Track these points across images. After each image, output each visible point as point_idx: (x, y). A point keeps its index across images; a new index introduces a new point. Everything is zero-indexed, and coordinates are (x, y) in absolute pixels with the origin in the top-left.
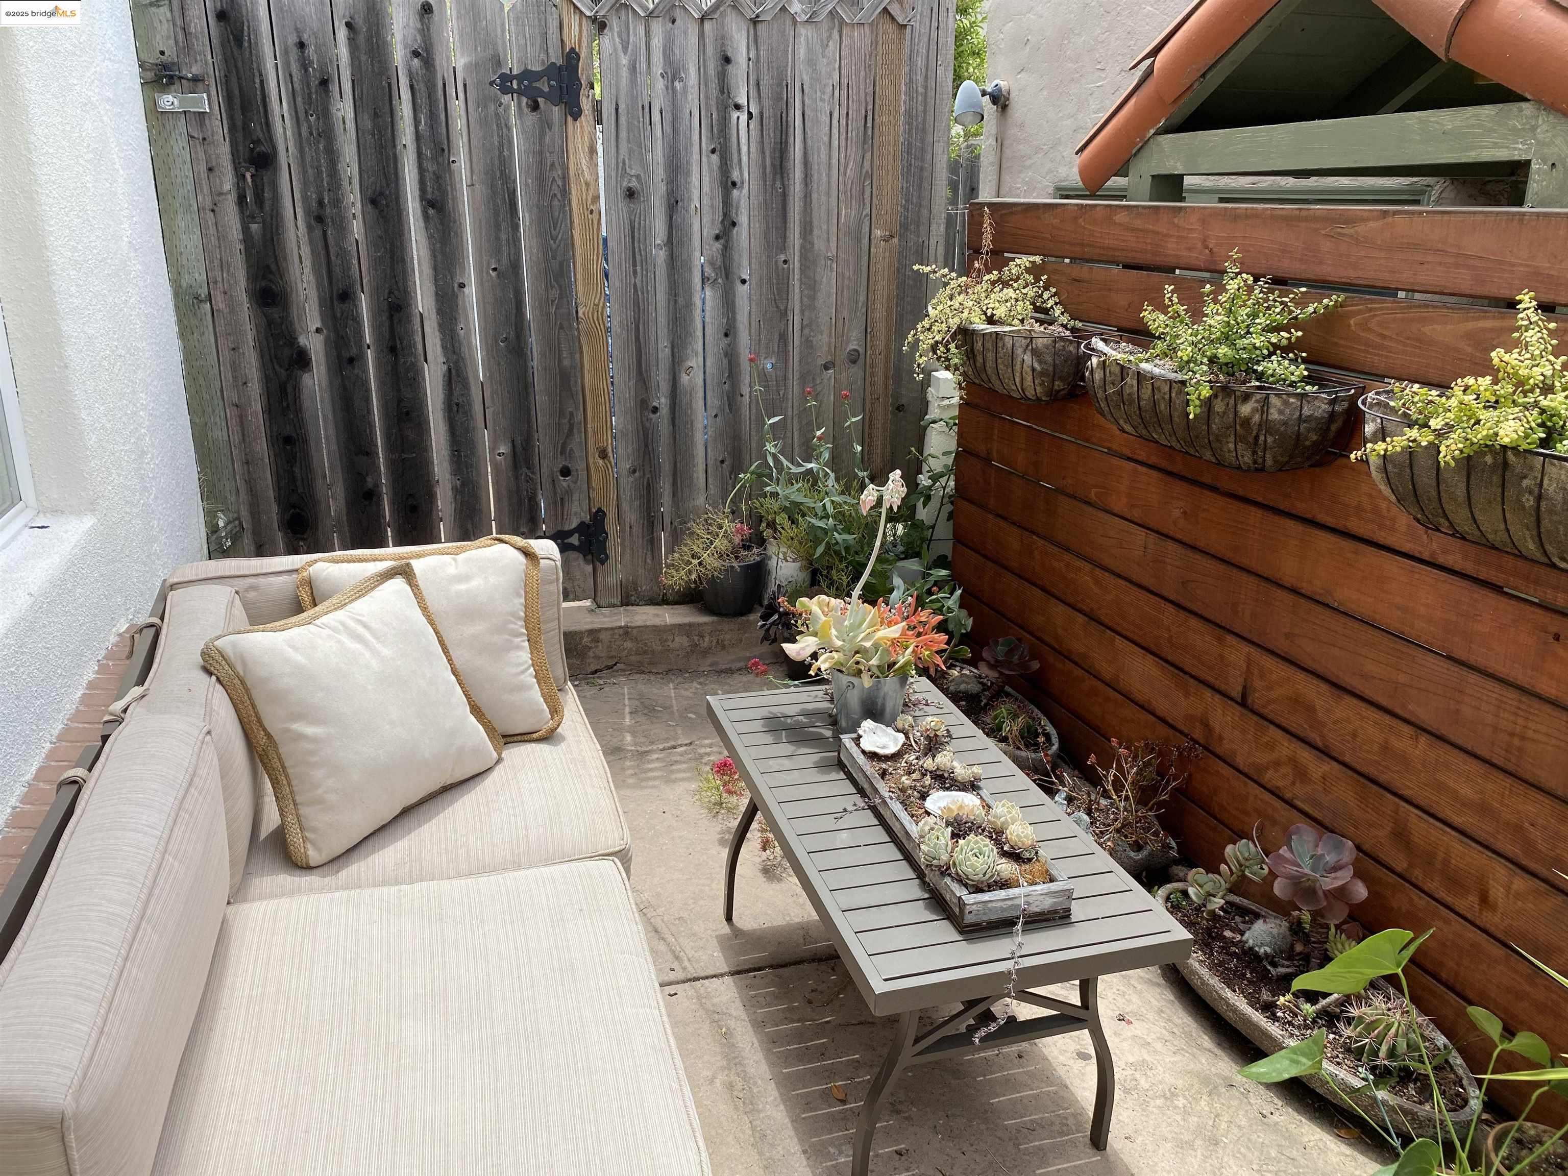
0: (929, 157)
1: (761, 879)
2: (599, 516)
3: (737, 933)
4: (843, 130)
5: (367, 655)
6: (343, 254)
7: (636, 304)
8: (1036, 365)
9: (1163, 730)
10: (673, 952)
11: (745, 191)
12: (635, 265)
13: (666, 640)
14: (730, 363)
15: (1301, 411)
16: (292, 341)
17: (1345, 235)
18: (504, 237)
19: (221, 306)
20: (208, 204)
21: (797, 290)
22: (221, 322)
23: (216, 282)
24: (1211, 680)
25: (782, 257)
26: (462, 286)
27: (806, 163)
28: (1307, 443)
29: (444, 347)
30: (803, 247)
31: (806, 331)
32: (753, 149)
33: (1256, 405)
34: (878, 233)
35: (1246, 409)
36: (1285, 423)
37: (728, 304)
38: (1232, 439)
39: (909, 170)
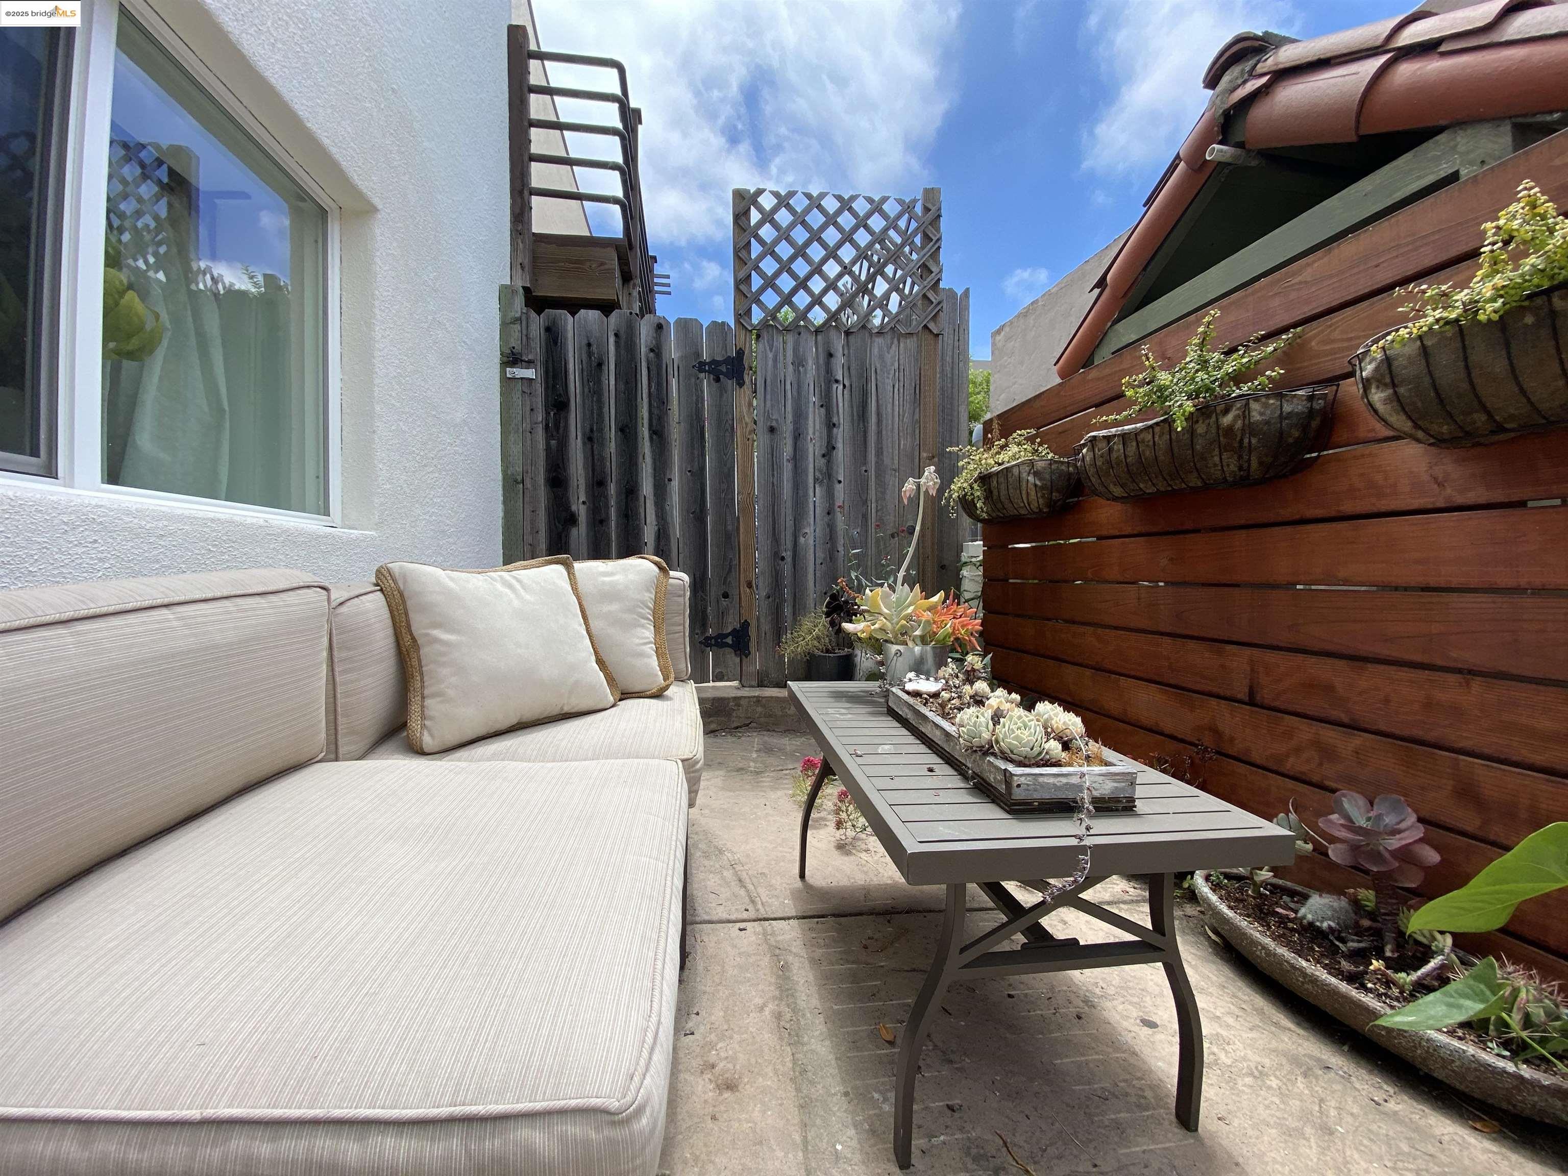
0: (956, 413)
1: (836, 853)
2: (745, 625)
3: (809, 888)
4: (901, 395)
5: (512, 596)
6: (602, 459)
7: (773, 494)
8: (1038, 483)
9: (1172, 746)
10: (750, 897)
11: (841, 429)
12: (773, 470)
13: (785, 708)
14: (831, 532)
15: (1281, 409)
16: (567, 508)
17: (1293, 285)
18: (696, 452)
19: (529, 486)
20: (529, 428)
21: (873, 488)
22: (527, 494)
23: (527, 472)
24: (1215, 690)
25: (864, 468)
26: (670, 480)
27: (879, 414)
28: (1291, 440)
29: (657, 516)
30: (877, 462)
31: (879, 513)
32: (846, 406)
33: (1238, 412)
34: (924, 455)
35: (1227, 420)
36: (1267, 423)
37: (830, 495)
38: (1217, 452)
39: (943, 422)
